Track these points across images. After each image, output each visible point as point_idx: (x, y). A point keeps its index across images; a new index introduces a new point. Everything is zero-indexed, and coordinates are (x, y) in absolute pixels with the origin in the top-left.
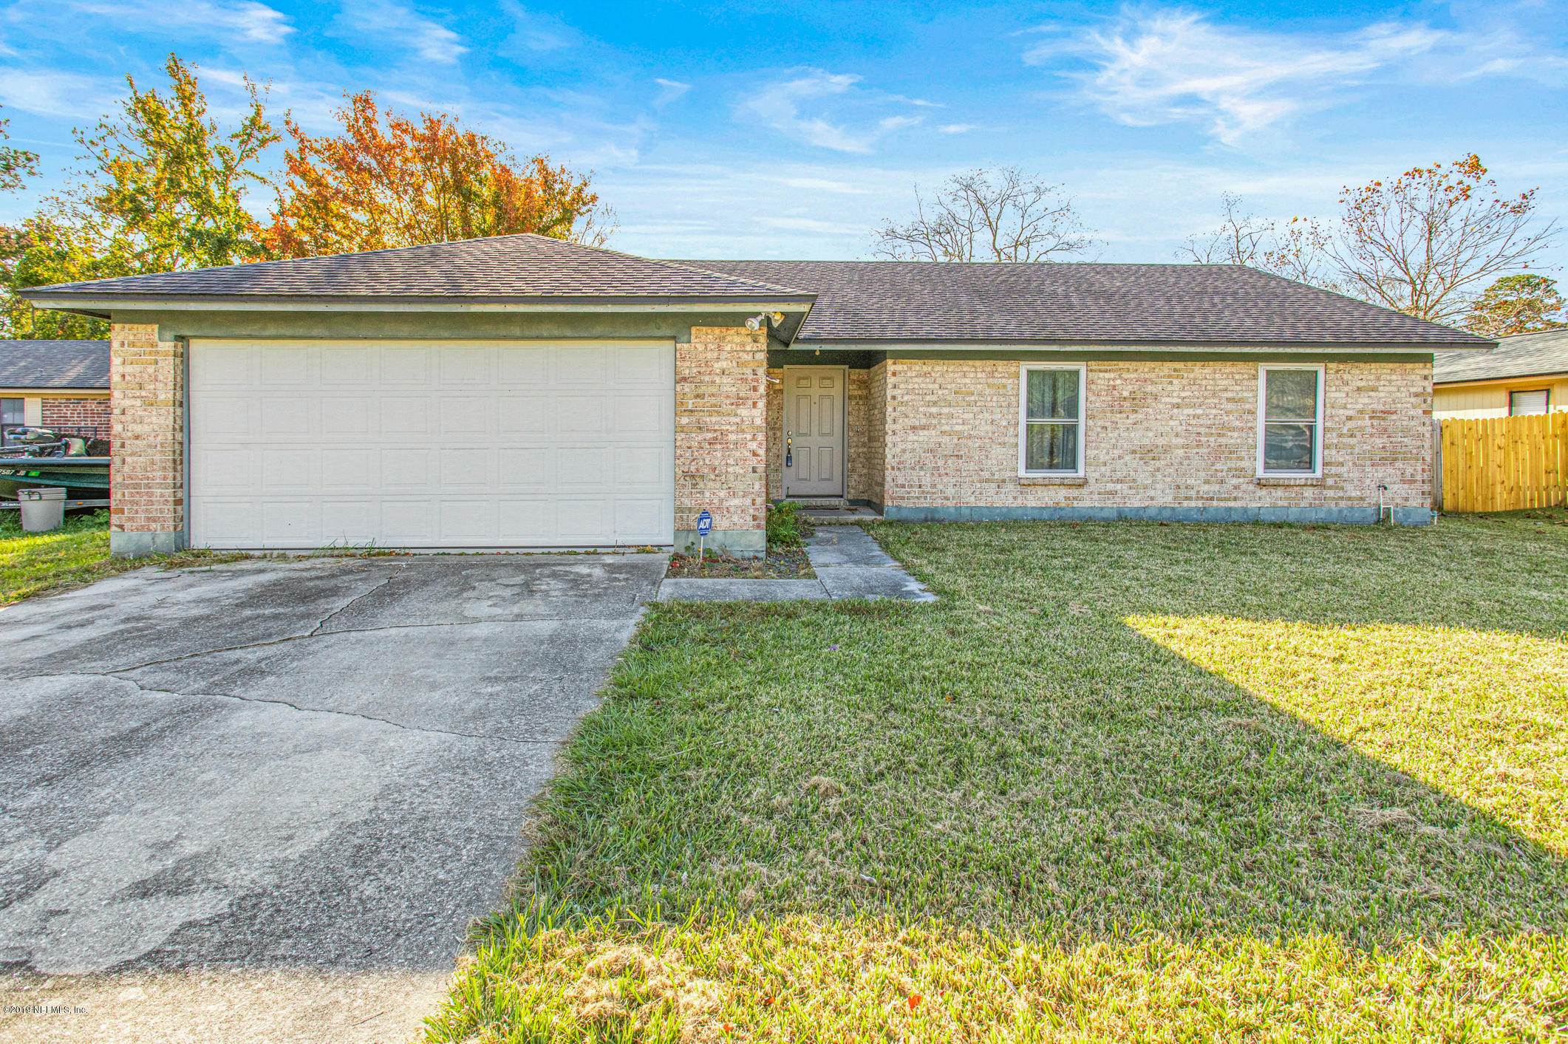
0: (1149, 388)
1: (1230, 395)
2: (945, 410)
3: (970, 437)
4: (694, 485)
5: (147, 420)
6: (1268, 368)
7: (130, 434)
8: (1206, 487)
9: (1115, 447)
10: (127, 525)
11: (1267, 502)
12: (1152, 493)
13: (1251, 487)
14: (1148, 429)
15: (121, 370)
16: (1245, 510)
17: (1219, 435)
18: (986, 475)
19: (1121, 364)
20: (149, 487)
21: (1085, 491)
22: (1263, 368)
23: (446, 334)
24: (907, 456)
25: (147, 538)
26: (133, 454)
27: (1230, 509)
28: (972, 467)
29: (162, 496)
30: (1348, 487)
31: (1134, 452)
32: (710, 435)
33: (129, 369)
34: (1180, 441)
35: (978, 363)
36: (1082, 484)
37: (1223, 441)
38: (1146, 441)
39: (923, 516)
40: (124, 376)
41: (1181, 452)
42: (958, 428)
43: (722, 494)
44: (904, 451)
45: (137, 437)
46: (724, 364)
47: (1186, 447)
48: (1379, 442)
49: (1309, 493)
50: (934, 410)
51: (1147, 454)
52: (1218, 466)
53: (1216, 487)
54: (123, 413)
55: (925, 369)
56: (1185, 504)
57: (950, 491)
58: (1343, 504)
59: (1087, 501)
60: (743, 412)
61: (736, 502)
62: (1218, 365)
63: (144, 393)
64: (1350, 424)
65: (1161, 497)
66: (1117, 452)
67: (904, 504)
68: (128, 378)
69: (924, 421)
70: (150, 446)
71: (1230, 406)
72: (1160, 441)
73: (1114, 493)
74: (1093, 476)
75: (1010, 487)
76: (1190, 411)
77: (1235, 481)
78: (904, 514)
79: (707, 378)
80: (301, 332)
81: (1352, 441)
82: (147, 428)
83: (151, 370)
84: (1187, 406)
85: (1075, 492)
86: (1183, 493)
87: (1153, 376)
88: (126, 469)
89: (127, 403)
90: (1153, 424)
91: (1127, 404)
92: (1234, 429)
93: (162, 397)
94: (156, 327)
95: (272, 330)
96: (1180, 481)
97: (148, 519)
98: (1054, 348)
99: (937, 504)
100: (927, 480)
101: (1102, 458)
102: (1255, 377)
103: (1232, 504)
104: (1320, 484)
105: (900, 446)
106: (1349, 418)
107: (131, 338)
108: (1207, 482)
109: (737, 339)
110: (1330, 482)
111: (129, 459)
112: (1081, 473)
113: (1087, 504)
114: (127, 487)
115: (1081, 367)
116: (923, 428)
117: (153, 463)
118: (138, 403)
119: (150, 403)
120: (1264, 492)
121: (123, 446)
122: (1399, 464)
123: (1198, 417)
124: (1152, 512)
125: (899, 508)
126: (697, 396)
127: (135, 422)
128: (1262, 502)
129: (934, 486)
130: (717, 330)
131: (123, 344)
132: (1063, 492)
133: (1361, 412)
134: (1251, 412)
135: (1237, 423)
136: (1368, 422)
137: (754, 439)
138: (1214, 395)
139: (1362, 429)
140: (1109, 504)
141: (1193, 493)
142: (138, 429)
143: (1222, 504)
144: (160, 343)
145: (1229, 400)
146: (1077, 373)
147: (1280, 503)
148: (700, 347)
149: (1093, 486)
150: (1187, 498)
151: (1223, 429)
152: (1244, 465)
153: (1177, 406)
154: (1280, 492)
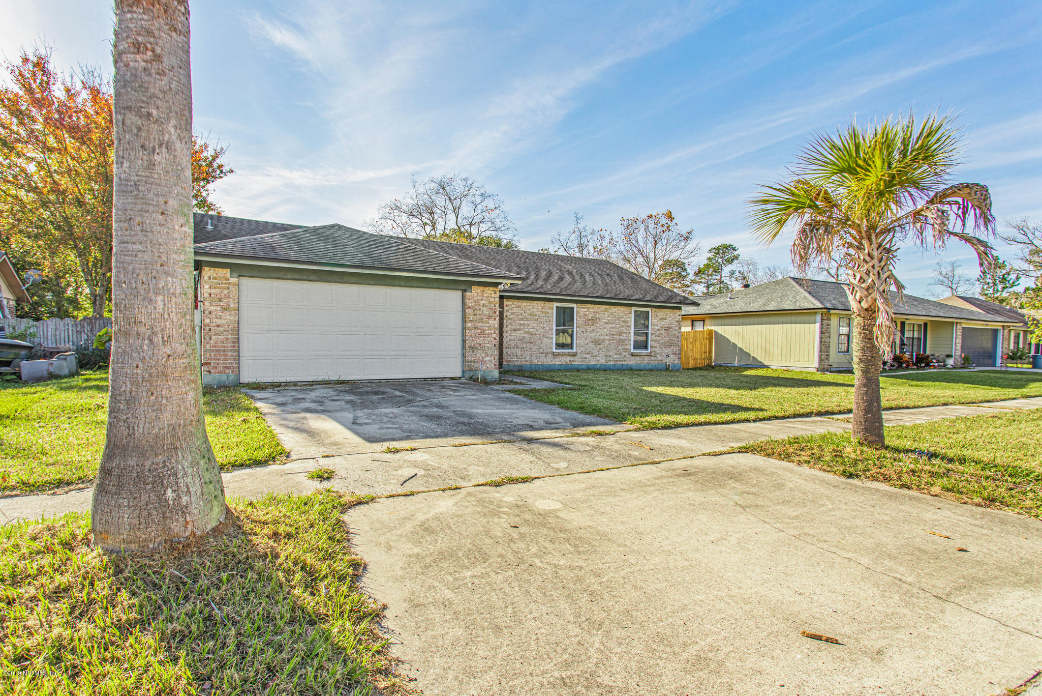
0: (598, 316)
1: (623, 319)
2: (526, 322)
3: (535, 334)
4: (473, 352)
5: (223, 317)
7: (214, 324)
8: (615, 356)
9: (586, 339)
10: (213, 371)
11: (633, 362)
12: (598, 358)
13: (629, 356)
14: (597, 332)
15: (209, 291)
16: (627, 365)
17: (620, 335)
18: (541, 351)
19: (589, 306)
20: (224, 351)
21: (576, 357)
22: (634, 309)
23: (372, 282)
24: (512, 342)
25: (224, 377)
26: (216, 334)
27: (623, 365)
28: (536, 347)
29: (232, 356)
30: (658, 356)
31: (592, 342)
32: (479, 331)
33: (213, 291)
34: (608, 337)
35: (539, 302)
36: (575, 355)
37: (621, 337)
38: (596, 337)
39: (517, 369)
40: (210, 294)
41: (607, 342)
42: (531, 330)
43: (483, 355)
44: (510, 340)
45: (218, 326)
46: (484, 302)
47: (609, 340)
48: (667, 339)
49: (646, 358)
50: (522, 322)
51: (597, 342)
52: (619, 348)
53: (619, 356)
54: (210, 313)
55: (519, 304)
56: (609, 363)
57: (528, 358)
58: (656, 362)
59: (577, 362)
60: (491, 322)
61: (488, 358)
62: (619, 307)
63: (222, 304)
64: (659, 332)
65: (602, 361)
66: (587, 342)
67: (510, 363)
68: (212, 295)
69: (518, 327)
70: (225, 331)
71: (623, 324)
72: (601, 337)
73: (585, 358)
74: (579, 351)
75: (550, 356)
76: (610, 325)
77: (624, 354)
78: (511, 368)
79: (478, 307)
80: (305, 277)
81: (659, 338)
82: (223, 321)
83: (226, 292)
84: (611, 323)
85: (572, 358)
86: (608, 358)
87: (598, 311)
88: (212, 342)
89: (213, 308)
90: (599, 330)
91: (590, 322)
92: (624, 333)
93: (232, 306)
94: (229, 271)
95: (289, 276)
96: (608, 354)
97: (225, 368)
98: (569, 298)
99: (523, 363)
100: (519, 353)
101: (582, 344)
102: (631, 313)
103: (623, 363)
104: (649, 355)
105: (509, 338)
106: (658, 330)
107: (215, 275)
108: (616, 354)
109: (489, 292)
110: (653, 354)
111: (213, 337)
112: (574, 350)
113: (576, 363)
114: (213, 351)
115: (574, 305)
116: (518, 330)
117: (227, 339)
118: (219, 308)
119: (225, 309)
120: (633, 358)
121: (210, 330)
122: (672, 348)
123: (613, 328)
124: (598, 366)
125: (508, 365)
126: (474, 315)
127: (217, 318)
128: (632, 362)
129: (522, 356)
130: (481, 288)
131: (210, 278)
132: (569, 358)
133: (662, 327)
134: (630, 326)
135: (625, 331)
136: (663, 331)
137: (495, 333)
138: (618, 319)
139: (662, 334)
140: (584, 363)
141: (611, 358)
142: (219, 322)
143: (621, 363)
144: (231, 279)
145: (623, 321)
146: (573, 308)
147: (638, 362)
148: (475, 295)
149: (579, 356)
150: (610, 361)
151: (622, 333)
152: (627, 347)
153: (606, 323)
154: (638, 358)
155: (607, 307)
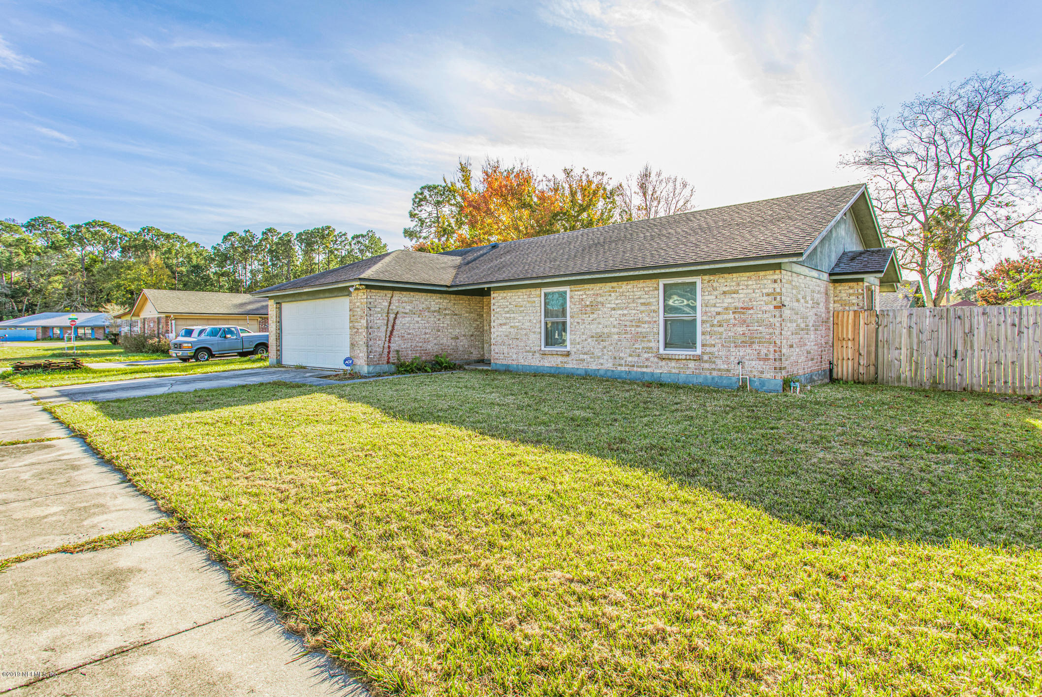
0: (600, 299)
1: (642, 301)
2: (512, 315)
3: (521, 329)
6: (665, 282)
8: (630, 359)
9: (583, 334)
11: (665, 370)
12: (602, 361)
13: (656, 360)
14: (599, 323)
16: (652, 374)
17: (637, 326)
18: (528, 348)
19: (585, 286)
21: (569, 359)
22: (662, 282)
24: (499, 338)
27: (644, 373)
28: (522, 344)
30: (719, 361)
31: (592, 337)
32: (356, 330)
34: (616, 330)
35: (524, 290)
36: (568, 354)
37: (639, 330)
38: (599, 331)
39: (504, 368)
41: (616, 337)
42: (517, 324)
43: (358, 352)
44: (498, 336)
47: (619, 333)
48: (740, 330)
49: (692, 364)
50: (508, 315)
51: (599, 337)
52: (637, 346)
53: (636, 359)
55: (505, 295)
56: (619, 368)
57: (514, 356)
58: (715, 373)
59: (571, 364)
61: (361, 355)
62: (635, 283)
64: (719, 318)
65: (606, 364)
66: (584, 337)
67: (498, 362)
69: (504, 321)
71: (643, 308)
72: (606, 330)
73: (583, 360)
74: (572, 350)
75: (537, 355)
76: (620, 312)
77: (646, 355)
78: (498, 367)
79: (355, 309)
81: (721, 329)
85: (565, 359)
86: (618, 361)
87: (601, 292)
90: (602, 320)
91: (588, 309)
92: (645, 322)
96: (616, 354)
99: (510, 362)
100: (506, 351)
101: (578, 340)
102: (657, 289)
103: (644, 370)
104: (699, 359)
105: (497, 333)
106: (718, 313)
108: (630, 355)
110: (706, 357)
112: (568, 349)
113: (570, 366)
115: (567, 289)
116: (505, 324)
120: (664, 363)
122: (756, 346)
123: (624, 315)
124: (602, 372)
125: (496, 364)
126: (354, 316)
128: (661, 369)
129: (508, 354)
132: (560, 359)
133: (727, 309)
134: (654, 311)
135: (647, 319)
136: (731, 316)
138: (633, 302)
139: (728, 320)
140: (581, 366)
141: (623, 362)
143: (639, 369)
145: (642, 304)
146: (565, 292)
147: (674, 371)
148: (354, 298)
149: (573, 356)
150: (620, 365)
151: (639, 322)
152: (652, 344)
153: (614, 309)
154: (673, 364)
155: (614, 284)
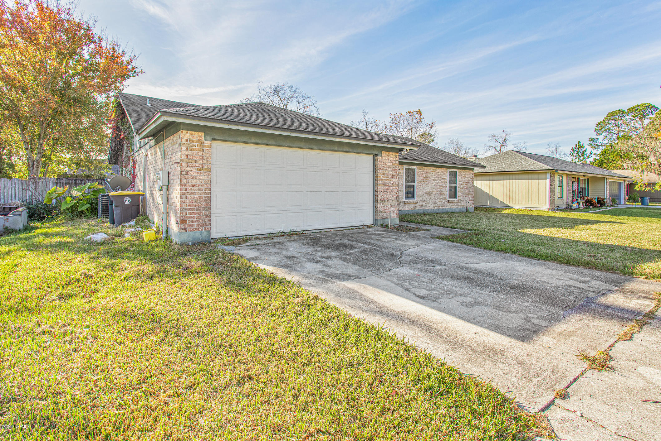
0: (429, 175)
1: (443, 177)
4: (383, 204)
5: (198, 178)
7: (190, 184)
8: (439, 203)
9: (422, 192)
10: (188, 229)
12: (429, 205)
13: (447, 203)
14: (429, 187)
15: (186, 153)
16: (446, 209)
17: (441, 188)
19: (424, 168)
20: (198, 209)
21: (417, 205)
22: (449, 170)
25: (197, 234)
26: (191, 194)
27: (443, 209)
29: (205, 213)
30: (462, 202)
31: (426, 193)
32: (386, 187)
33: (190, 153)
34: (434, 190)
36: (416, 203)
37: (442, 190)
38: (428, 190)
40: (187, 156)
41: (434, 193)
43: (389, 206)
45: (193, 186)
46: (389, 164)
47: (435, 192)
48: (466, 190)
49: (456, 204)
51: (428, 193)
52: (441, 197)
53: (440, 203)
54: (187, 174)
56: (435, 208)
58: (461, 207)
60: (394, 180)
61: (392, 209)
62: (441, 169)
63: (197, 165)
64: (462, 186)
65: (431, 206)
66: (423, 193)
68: (189, 157)
70: (200, 190)
71: (443, 180)
72: (431, 190)
73: (422, 205)
74: (418, 200)
75: (402, 204)
76: (436, 182)
77: (444, 201)
79: (385, 168)
80: (265, 142)
81: (462, 190)
82: (198, 182)
83: (200, 154)
84: (437, 180)
85: (415, 205)
87: (429, 171)
88: (188, 201)
89: (189, 169)
90: (429, 185)
91: (425, 179)
92: (444, 187)
93: (206, 167)
94: (203, 134)
95: (253, 140)
96: (434, 201)
97: (199, 225)
101: (420, 195)
102: (447, 173)
103: (443, 208)
104: (457, 202)
107: (191, 138)
109: (392, 156)
110: (459, 201)
111: (189, 197)
112: (416, 200)
113: (417, 209)
114: (188, 210)
115: (416, 167)
117: (201, 198)
118: (194, 169)
119: (199, 170)
120: (449, 204)
121: (186, 190)
122: (469, 196)
123: (437, 183)
124: (429, 211)
126: (383, 174)
127: (192, 178)
128: (448, 207)
130: (388, 153)
131: (187, 141)
132: (413, 205)
133: (463, 183)
134: (446, 182)
135: (444, 185)
136: (464, 185)
137: (396, 189)
138: (440, 177)
139: (464, 187)
140: (421, 208)
142: (194, 182)
143: (442, 208)
144: (205, 142)
146: (415, 169)
147: (451, 207)
148: (384, 158)
149: (419, 204)
150: (436, 206)
151: (442, 186)
152: (445, 196)
153: (434, 180)
154: (451, 204)
155: (434, 168)
